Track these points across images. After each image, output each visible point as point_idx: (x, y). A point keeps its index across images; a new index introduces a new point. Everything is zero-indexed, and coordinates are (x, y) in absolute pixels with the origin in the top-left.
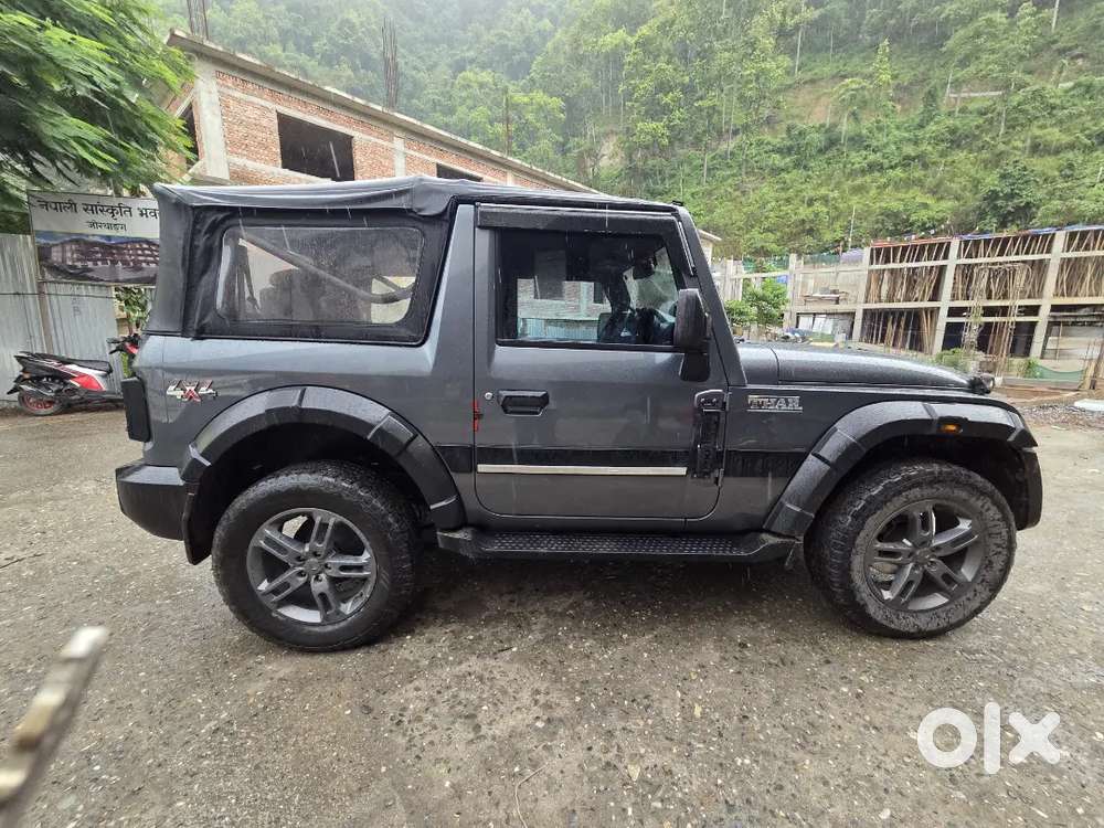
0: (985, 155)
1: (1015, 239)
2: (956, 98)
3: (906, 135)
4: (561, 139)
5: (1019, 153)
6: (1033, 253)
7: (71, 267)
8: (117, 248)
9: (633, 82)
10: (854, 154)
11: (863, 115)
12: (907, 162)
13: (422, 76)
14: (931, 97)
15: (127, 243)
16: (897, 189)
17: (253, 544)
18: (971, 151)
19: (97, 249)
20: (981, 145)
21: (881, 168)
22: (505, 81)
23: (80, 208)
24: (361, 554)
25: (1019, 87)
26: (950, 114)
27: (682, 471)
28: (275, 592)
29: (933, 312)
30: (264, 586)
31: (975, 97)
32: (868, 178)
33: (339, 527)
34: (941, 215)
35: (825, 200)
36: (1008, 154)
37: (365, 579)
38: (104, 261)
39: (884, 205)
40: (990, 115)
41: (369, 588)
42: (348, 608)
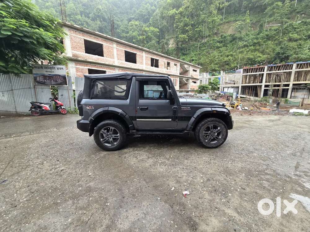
0: (276, 42)
1: (282, 66)
2: (268, 26)
3: (254, 37)
4: (158, 40)
5: (286, 41)
6: (287, 70)
7: (41, 81)
8: (52, 77)
9: (178, 24)
10: (239, 42)
11: (242, 31)
12: (254, 44)
13: (120, 23)
14: (261, 26)
15: (54, 76)
16: (252, 52)
17: (100, 132)
18: (272, 41)
19: (47, 77)
20: (275, 39)
21: (247, 46)
22: (142, 24)
23: (43, 68)
24: (117, 134)
25: (286, 23)
26: (266, 31)
27: (171, 120)
28: (103, 141)
29: (261, 86)
30: (102, 140)
31: (274, 26)
32: (244, 49)
33: (114, 130)
34: (264, 59)
35: (232, 55)
36: (283, 42)
37: (118, 138)
38: (49, 80)
39: (248, 56)
40: (277, 31)
41: (119, 140)
42: (115, 143)
